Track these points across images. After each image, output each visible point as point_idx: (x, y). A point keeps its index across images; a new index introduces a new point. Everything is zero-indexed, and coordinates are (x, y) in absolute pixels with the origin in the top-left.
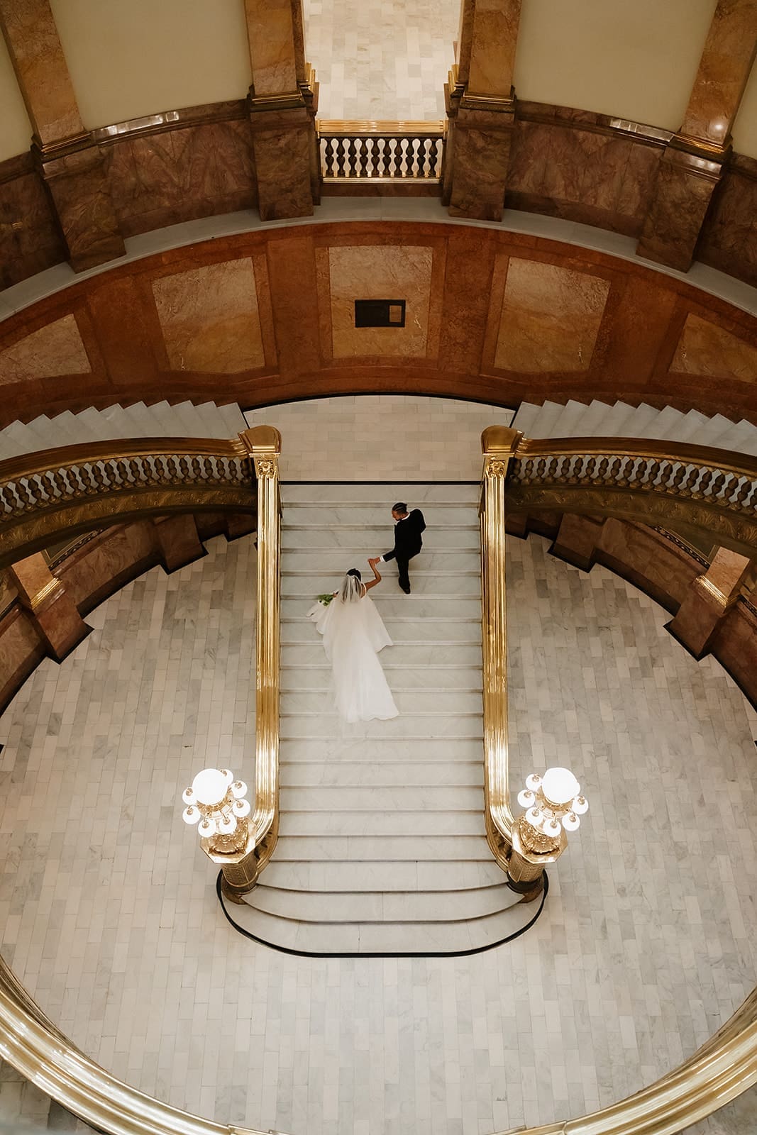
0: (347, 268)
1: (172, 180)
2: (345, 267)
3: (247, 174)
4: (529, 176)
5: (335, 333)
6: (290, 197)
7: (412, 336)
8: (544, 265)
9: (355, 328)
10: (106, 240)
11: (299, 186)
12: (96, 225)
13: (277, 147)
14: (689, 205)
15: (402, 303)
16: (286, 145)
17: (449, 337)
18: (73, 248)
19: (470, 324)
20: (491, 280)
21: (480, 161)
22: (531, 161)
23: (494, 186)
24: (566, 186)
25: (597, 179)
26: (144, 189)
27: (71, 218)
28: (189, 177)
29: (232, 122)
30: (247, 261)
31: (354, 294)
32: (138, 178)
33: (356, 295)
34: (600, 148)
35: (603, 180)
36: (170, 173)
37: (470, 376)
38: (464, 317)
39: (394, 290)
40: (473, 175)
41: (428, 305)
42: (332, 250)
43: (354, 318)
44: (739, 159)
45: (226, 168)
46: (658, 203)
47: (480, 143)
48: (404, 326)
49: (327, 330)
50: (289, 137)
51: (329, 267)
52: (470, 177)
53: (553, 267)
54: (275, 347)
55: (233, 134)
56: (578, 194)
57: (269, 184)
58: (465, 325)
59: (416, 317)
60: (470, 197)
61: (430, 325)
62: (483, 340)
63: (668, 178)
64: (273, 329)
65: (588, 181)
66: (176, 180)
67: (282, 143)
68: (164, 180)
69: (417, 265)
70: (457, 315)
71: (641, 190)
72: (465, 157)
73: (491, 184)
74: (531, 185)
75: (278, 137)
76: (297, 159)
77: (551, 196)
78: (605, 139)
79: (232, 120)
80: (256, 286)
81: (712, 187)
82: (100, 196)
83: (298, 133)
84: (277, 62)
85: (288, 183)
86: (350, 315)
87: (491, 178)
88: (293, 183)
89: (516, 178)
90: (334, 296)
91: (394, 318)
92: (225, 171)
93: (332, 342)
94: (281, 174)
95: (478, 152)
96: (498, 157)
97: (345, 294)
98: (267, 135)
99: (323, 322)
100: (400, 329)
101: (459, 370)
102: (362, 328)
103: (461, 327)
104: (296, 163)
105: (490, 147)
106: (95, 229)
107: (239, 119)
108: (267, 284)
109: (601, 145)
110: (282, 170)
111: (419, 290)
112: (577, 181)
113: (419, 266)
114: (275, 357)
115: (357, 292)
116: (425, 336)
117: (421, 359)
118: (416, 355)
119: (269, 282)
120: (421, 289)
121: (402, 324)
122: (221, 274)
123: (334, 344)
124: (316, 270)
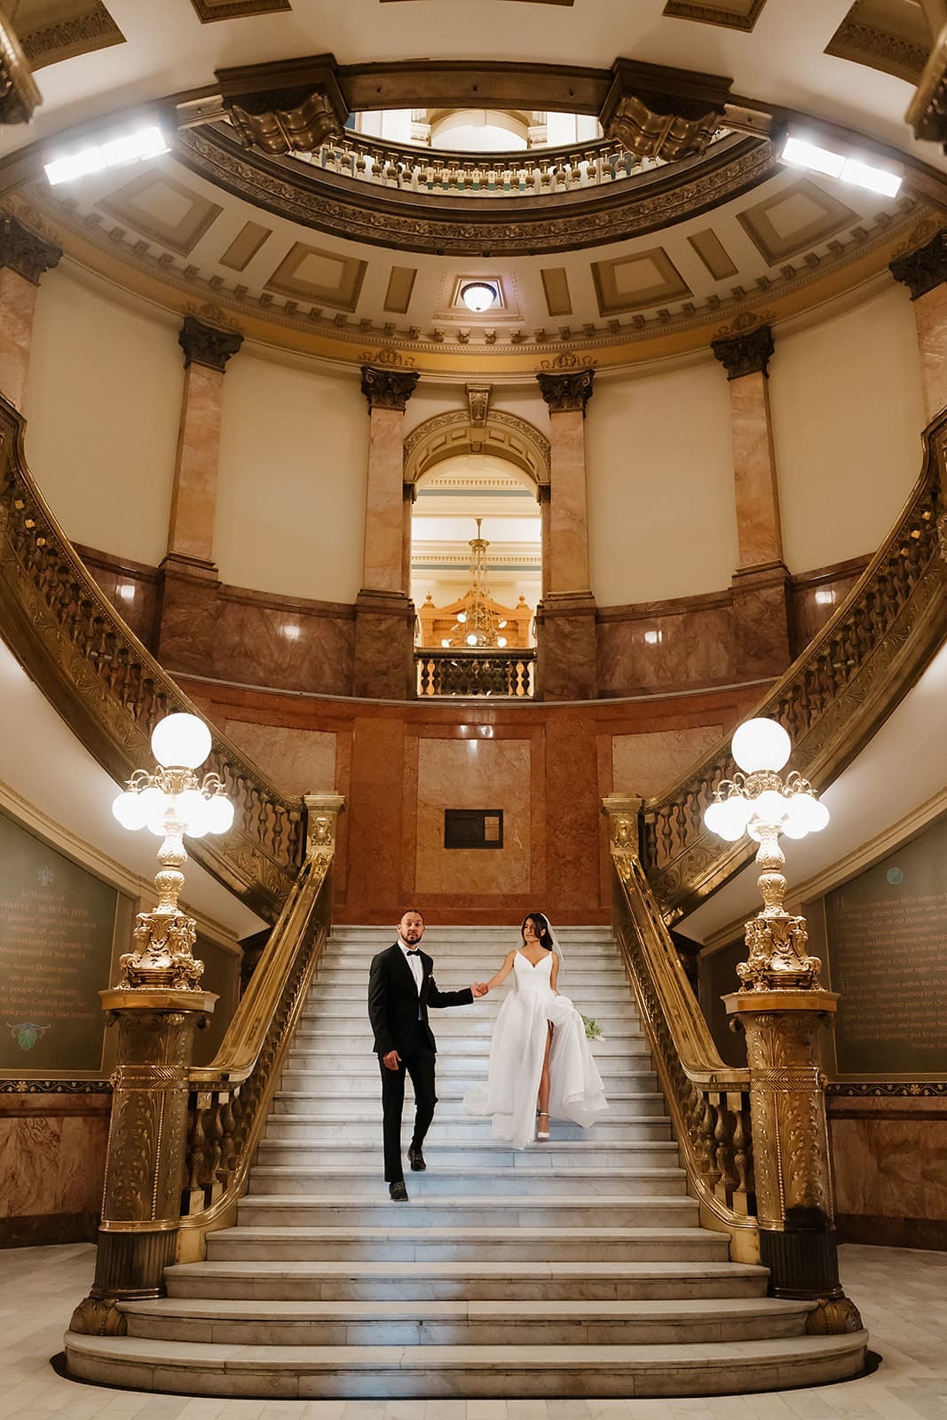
0: (438, 766)
1: (272, 653)
2: (436, 764)
3: (345, 672)
4: (619, 672)
5: (419, 855)
6: (385, 681)
7: (513, 862)
8: (649, 735)
9: (444, 849)
10: (196, 656)
11: (394, 671)
12: (193, 638)
13: (378, 629)
14: (769, 613)
15: (499, 813)
16: (386, 629)
17: (556, 854)
18: (163, 644)
19: (581, 831)
20: (597, 768)
21: (569, 645)
22: (619, 657)
23: (585, 667)
24: (656, 672)
25: (684, 655)
26: (244, 651)
27: (173, 617)
28: (288, 657)
29: (339, 620)
30: (330, 737)
31: (443, 801)
32: (241, 639)
33: (446, 802)
34: (679, 627)
35: (689, 653)
36: (273, 647)
37: (589, 912)
38: (571, 821)
39: (489, 797)
40: (564, 659)
41: (529, 814)
42: (422, 742)
43: (443, 835)
44: (799, 578)
45: (325, 660)
46: (742, 627)
47: (567, 628)
48: (501, 847)
49: (411, 847)
50: (389, 622)
51: (417, 761)
52: (561, 661)
53: (659, 734)
54: (345, 861)
55: (337, 631)
56: (669, 675)
57: (366, 663)
58: (574, 832)
59: (516, 834)
60: (563, 682)
61: (534, 842)
62: (598, 851)
63: (742, 603)
64: (347, 833)
65: (676, 659)
66: (276, 655)
67: (383, 627)
68: (265, 652)
69: (514, 763)
70: (563, 821)
71: (726, 648)
72: (554, 644)
73: (581, 665)
74: (623, 680)
75: (380, 621)
76: (395, 645)
77: (644, 686)
78: (681, 617)
79: (339, 618)
80: (336, 769)
81: (782, 587)
82: (205, 613)
83: (398, 621)
84: (386, 566)
85: (384, 665)
86: (439, 830)
87: (581, 658)
88: (388, 667)
89: (607, 677)
90: (421, 801)
91: (489, 835)
92: (324, 663)
93: (415, 867)
94: (378, 655)
95: (565, 636)
96: (585, 638)
97: (434, 800)
98: (370, 617)
99: (407, 835)
100: (498, 851)
101: (573, 905)
102: (452, 850)
103: (569, 838)
104: (394, 648)
105: (577, 630)
106: (190, 640)
107: (346, 619)
108: (348, 769)
109: (679, 623)
110: (379, 652)
111: (517, 794)
112: (665, 663)
113: (516, 764)
114: (344, 876)
115: (447, 798)
116: (528, 861)
117: (524, 896)
118: (519, 891)
119: (351, 768)
120: (520, 793)
121: (499, 844)
122: (301, 744)
123: (417, 871)
124: (404, 763)
